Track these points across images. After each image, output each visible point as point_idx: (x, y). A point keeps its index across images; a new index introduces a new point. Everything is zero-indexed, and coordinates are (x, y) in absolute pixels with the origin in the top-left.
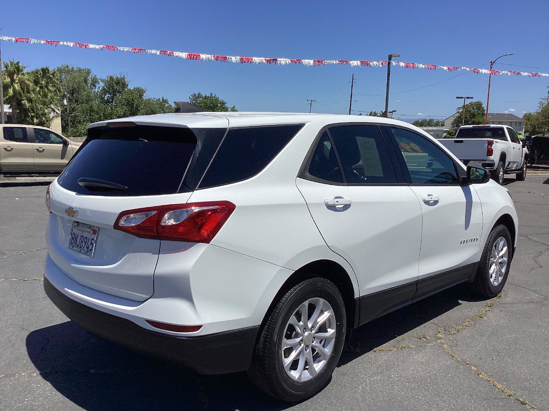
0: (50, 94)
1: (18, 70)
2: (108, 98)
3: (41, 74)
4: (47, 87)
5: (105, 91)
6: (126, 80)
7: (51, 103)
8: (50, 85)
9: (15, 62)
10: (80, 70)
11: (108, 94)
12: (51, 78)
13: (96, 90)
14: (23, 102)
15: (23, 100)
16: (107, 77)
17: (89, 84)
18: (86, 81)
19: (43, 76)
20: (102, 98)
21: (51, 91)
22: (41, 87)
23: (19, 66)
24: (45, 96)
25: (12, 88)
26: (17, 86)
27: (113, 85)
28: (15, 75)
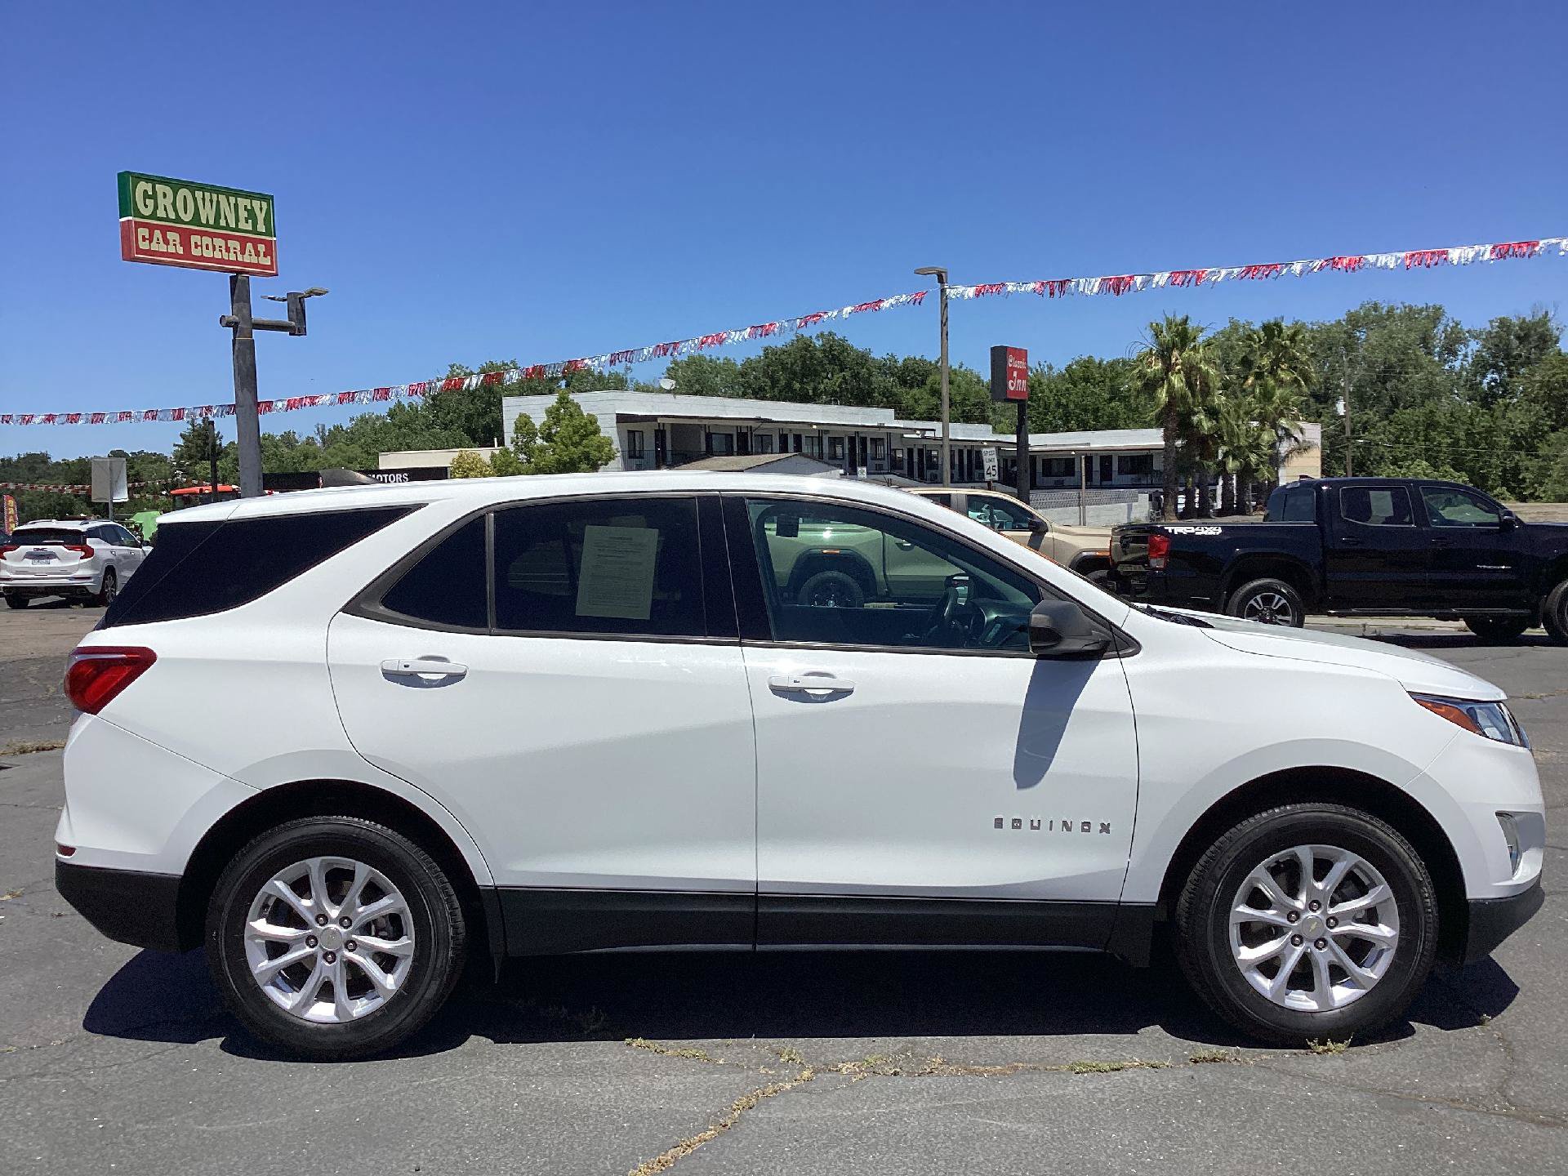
0: (1278, 392)
1: (1183, 337)
2: (1493, 384)
3: (1260, 341)
4: (1273, 372)
5: (1482, 365)
6: (1552, 325)
7: (1282, 415)
8: (1283, 366)
9: (1179, 319)
10: (1411, 314)
11: (1493, 373)
12: (1285, 347)
13: (1457, 364)
14: (1195, 419)
15: (1195, 414)
16: (1491, 322)
17: (1438, 349)
18: (1425, 341)
19: (1267, 346)
20: (1474, 387)
21: (1281, 383)
22: (1259, 376)
23: (1185, 330)
24: (1267, 396)
25: (1166, 386)
26: (1177, 381)
27: (1507, 345)
28: (1176, 353)
